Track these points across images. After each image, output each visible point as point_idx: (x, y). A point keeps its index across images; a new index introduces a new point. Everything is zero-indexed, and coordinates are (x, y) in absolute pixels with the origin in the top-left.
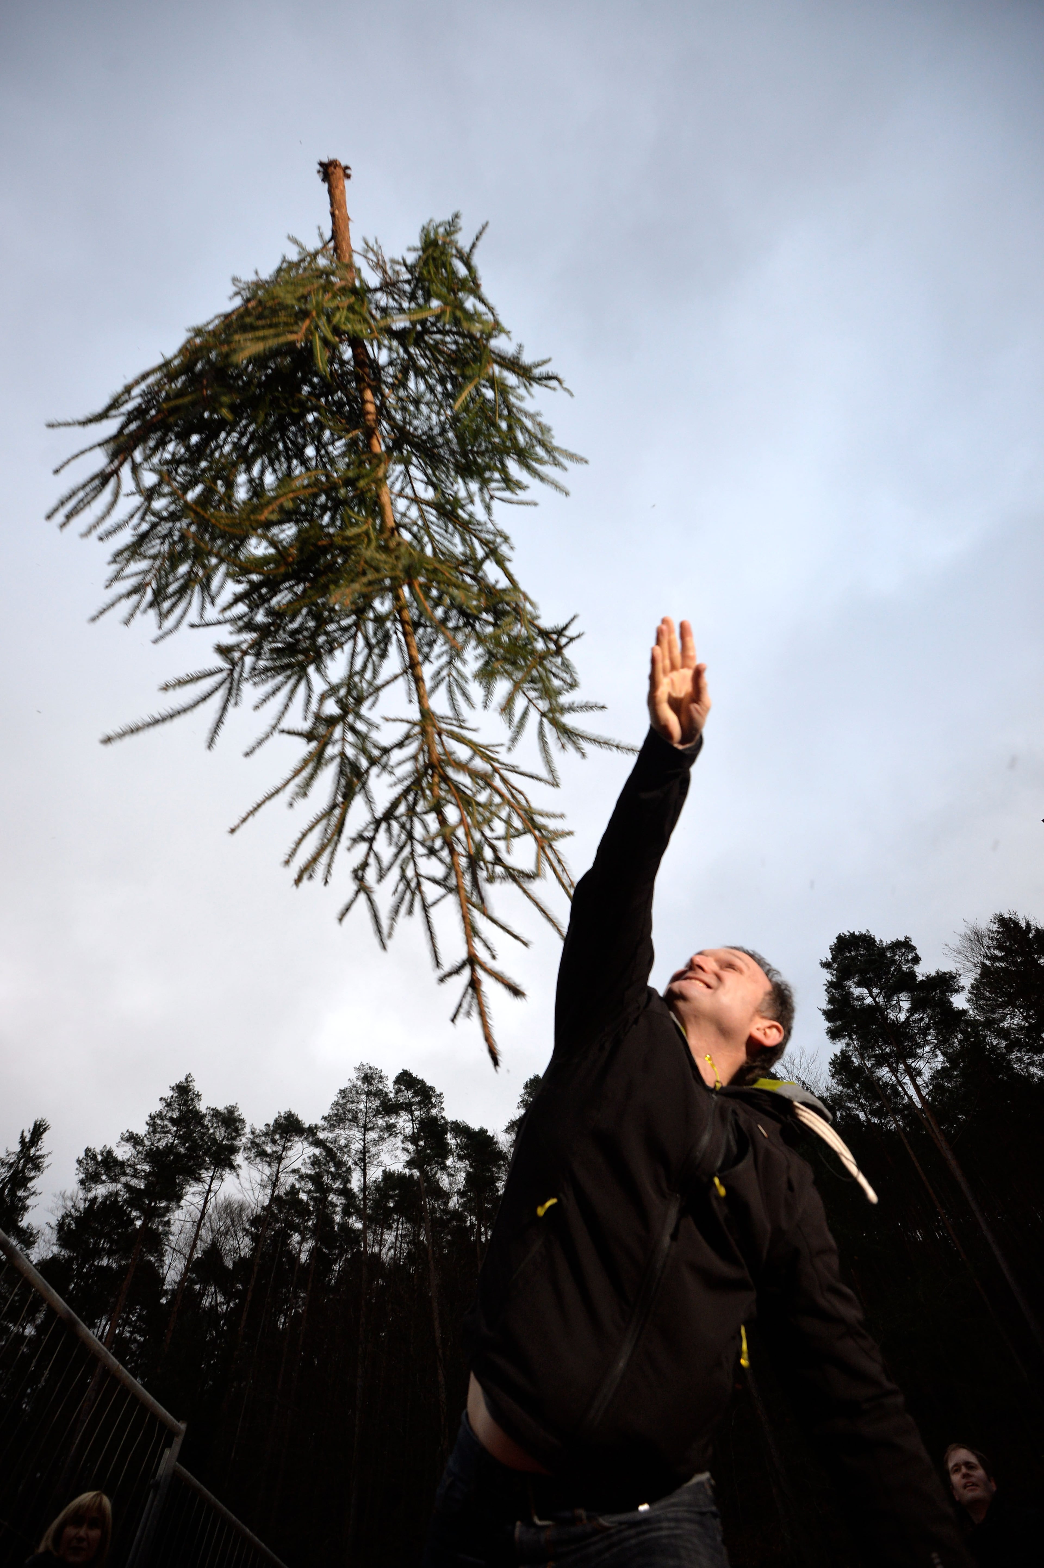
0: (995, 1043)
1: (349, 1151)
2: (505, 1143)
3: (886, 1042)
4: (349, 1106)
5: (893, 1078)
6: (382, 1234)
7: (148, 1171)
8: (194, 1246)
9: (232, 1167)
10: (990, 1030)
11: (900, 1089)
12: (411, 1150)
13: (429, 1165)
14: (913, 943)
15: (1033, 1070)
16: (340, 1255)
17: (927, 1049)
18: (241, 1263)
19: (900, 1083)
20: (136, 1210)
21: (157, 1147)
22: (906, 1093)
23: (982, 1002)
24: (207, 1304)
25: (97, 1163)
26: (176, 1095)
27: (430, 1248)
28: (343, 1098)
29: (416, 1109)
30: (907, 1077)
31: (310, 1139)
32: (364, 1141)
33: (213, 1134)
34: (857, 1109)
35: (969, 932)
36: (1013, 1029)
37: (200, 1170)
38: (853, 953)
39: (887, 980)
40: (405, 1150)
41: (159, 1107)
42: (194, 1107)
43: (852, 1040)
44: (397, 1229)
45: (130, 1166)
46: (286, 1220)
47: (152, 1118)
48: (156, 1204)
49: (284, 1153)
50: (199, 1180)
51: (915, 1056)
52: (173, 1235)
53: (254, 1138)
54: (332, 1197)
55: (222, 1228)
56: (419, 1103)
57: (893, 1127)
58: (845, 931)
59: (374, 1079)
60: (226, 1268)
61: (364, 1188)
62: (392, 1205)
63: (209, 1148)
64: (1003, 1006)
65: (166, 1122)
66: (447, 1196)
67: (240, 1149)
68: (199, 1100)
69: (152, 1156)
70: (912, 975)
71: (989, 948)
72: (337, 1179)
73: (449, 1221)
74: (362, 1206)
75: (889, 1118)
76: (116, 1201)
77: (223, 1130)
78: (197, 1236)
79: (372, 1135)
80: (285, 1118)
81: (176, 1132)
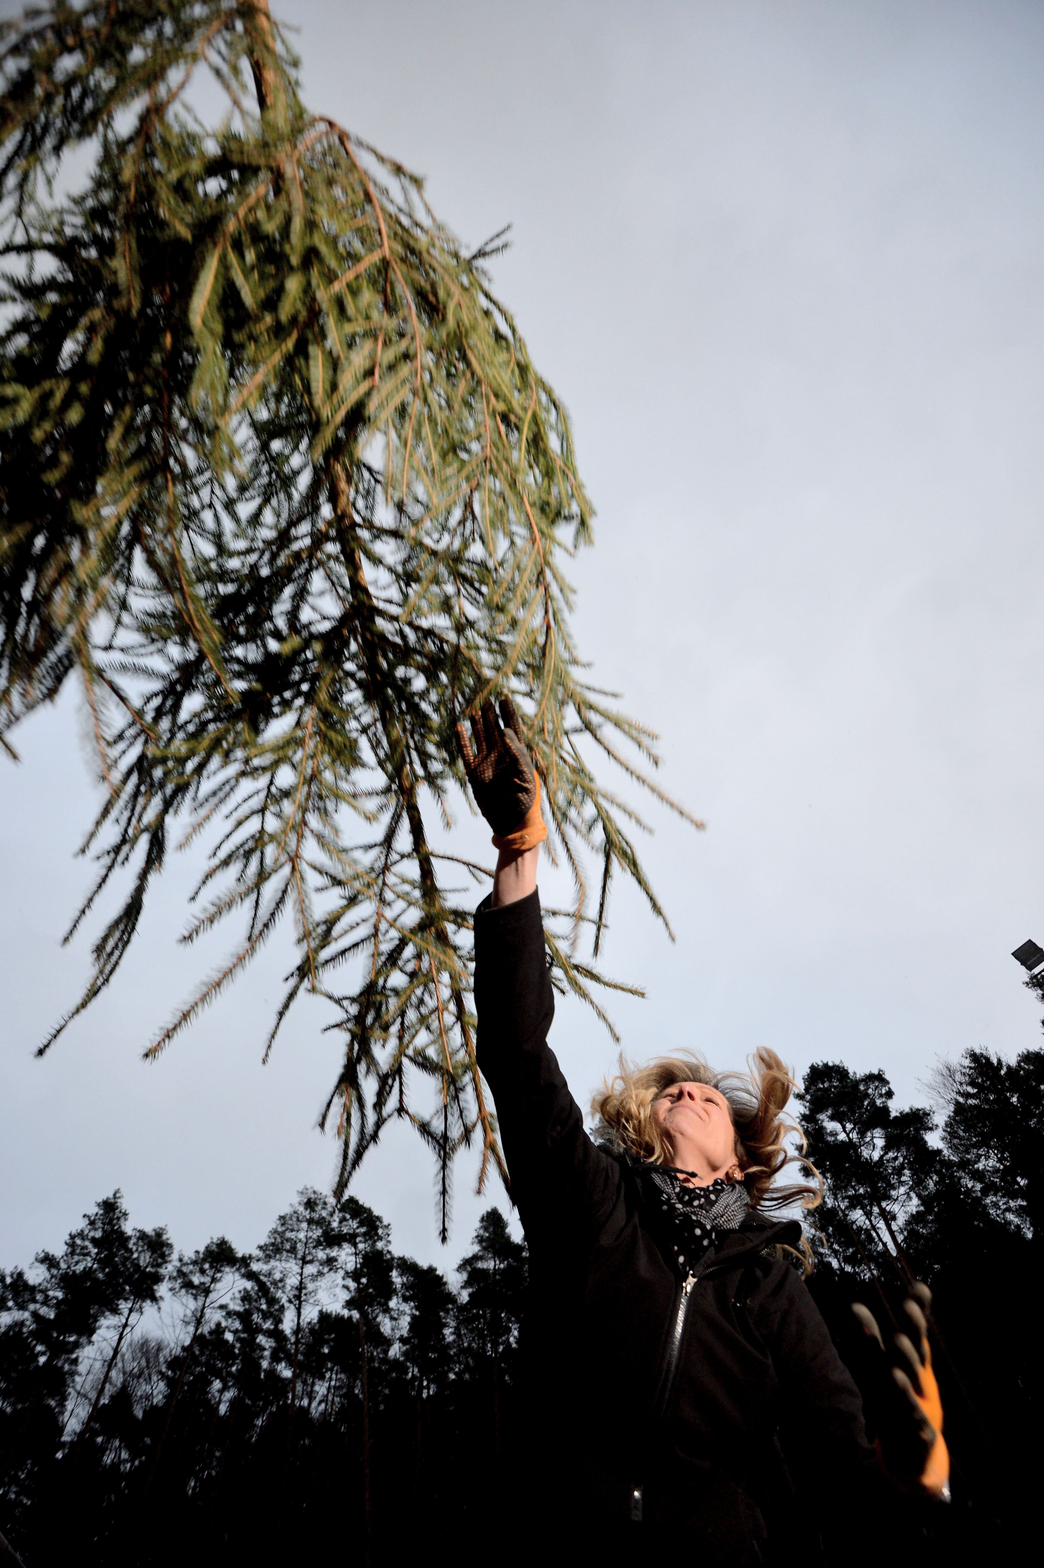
0: (970, 1186)
1: (284, 1286)
2: (455, 1284)
3: (859, 1182)
4: (289, 1235)
5: (867, 1222)
6: (313, 1384)
7: (60, 1298)
8: (101, 1392)
9: (154, 1299)
10: (964, 1172)
11: (874, 1234)
12: (352, 1288)
13: (371, 1306)
14: (887, 1076)
15: (1010, 1216)
16: (263, 1409)
17: (902, 1190)
18: (152, 1412)
19: (874, 1228)
20: (42, 1344)
21: (74, 1272)
22: (880, 1240)
23: (956, 1141)
24: (109, 1461)
25: (5, 1286)
26: (101, 1212)
27: (366, 1403)
28: (283, 1225)
29: (360, 1242)
30: (882, 1222)
31: (243, 1271)
32: (301, 1275)
33: (138, 1258)
34: (830, 1256)
35: (941, 1067)
36: (988, 1171)
37: (118, 1300)
38: (826, 1085)
39: (861, 1115)
40: (346, 1287)
41: (81, 1224)
42: (120, 1227)
43: (827, 1178)
44: (331, 1379)
45: (41, 1291)
46: (207, 1364)
47: (72, 1237)
48: (64, 1337)
49: (212, 1285)
50: (115, 1311)
51: (888, 1197)
52: (80, 1375)
53: (182, 1266)
54: (261, 1339)
55: (136, 1370)
56: (365, 1234)
57: (866, 1277)
58: (819, 1061)
59: (317, 1205)
60: (134, 1418)
61: (298, 1330)
62: (326, 1351)
63: (131, 1275)
64: (977, 1146)
65: (87, 1243)
66: (387, 1343)
67: (164, 1278)
68: (126, 1220)
69: (67, 1281)
70: (886, 1110)
71: (961, 1084)
72: (268, 1318)
73: (389, 1372)
74: (293, 1351)
75: (863, 1267)
76: (20, 1332)
77: (148, 1254)
78: (107, 1378)
79: (310, 1269)
80: (217, 1245)
81: (97, 1254)
